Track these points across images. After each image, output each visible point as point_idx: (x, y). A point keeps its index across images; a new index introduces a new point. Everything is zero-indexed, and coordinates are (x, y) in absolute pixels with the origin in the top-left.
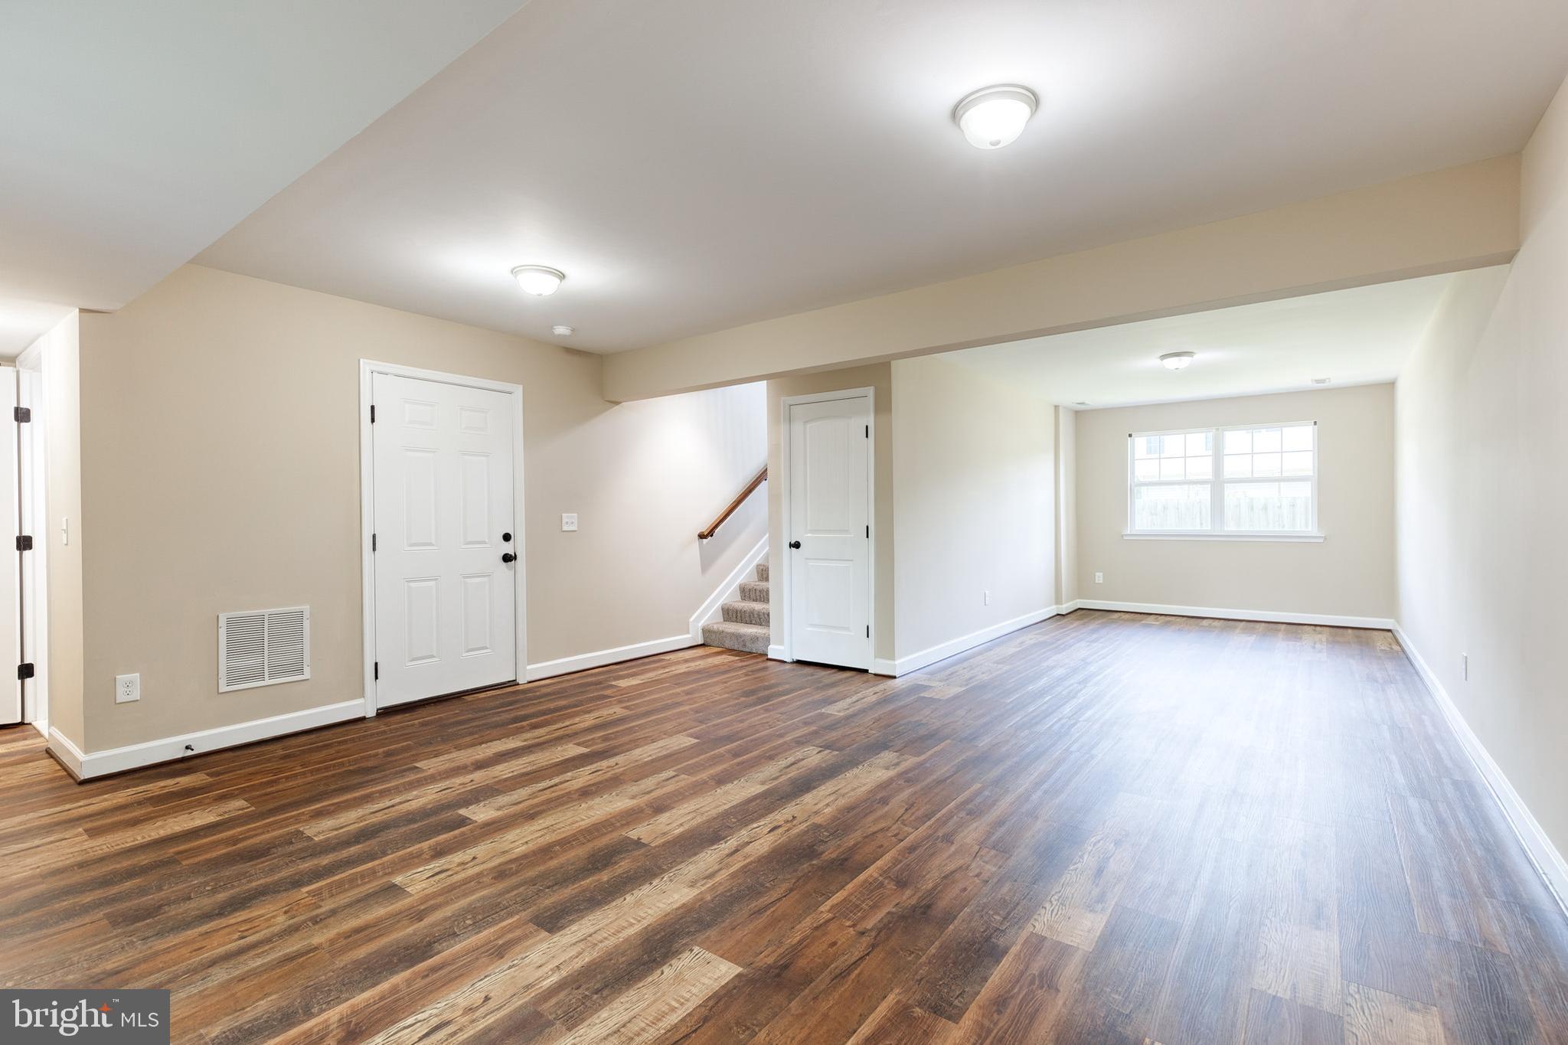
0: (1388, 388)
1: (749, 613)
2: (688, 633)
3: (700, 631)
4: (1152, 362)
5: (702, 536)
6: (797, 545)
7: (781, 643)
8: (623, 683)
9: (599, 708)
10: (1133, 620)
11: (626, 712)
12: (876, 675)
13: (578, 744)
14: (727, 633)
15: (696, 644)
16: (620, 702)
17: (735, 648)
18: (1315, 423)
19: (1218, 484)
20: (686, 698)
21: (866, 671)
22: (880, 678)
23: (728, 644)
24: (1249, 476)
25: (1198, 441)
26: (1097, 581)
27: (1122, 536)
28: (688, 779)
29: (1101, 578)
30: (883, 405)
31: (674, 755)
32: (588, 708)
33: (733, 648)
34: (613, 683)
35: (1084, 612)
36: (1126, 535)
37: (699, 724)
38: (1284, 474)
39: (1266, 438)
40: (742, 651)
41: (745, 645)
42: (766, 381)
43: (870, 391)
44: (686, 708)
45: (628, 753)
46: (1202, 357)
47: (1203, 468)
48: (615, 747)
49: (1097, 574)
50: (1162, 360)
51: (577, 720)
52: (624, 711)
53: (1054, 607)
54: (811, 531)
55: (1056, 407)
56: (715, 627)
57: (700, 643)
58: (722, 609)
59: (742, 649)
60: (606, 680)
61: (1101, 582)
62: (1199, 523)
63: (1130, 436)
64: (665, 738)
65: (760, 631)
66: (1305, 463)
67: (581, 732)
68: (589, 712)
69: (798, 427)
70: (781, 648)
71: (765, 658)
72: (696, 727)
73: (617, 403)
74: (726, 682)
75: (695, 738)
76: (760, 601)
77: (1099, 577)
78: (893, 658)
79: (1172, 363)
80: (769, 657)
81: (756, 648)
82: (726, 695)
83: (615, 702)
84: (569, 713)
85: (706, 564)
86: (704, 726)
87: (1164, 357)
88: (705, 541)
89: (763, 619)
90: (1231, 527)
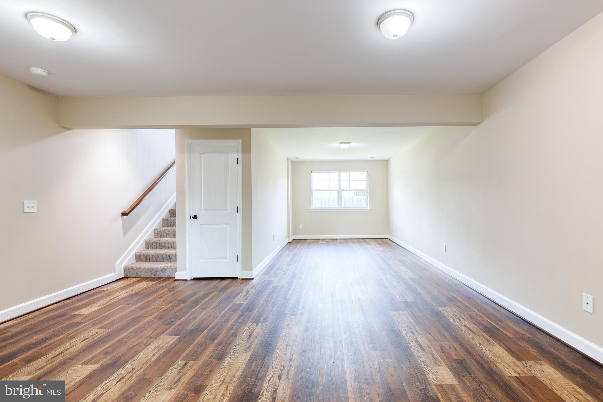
0: (386, 162)
1: (156, 256)
2: (115, 272)
3: (122, 270)
4: (336, 145)
5: (124, 214)
6: (195, 217)
7: (184, 269)
8: (86, 311)
9: (80, 333)
10: (316, 242)
11: (107, 331)
12: (243, 279)
13: (86, 363)
14: (143, 269)
15: (120, 278)
16: (94, 324)
17: (149, 277)
18: (368, 171)
19: (339, 191)
20: (144, 311)
21: (237, 278)
22: (246, 280)
23: (144, 275)
24: (349, 188)
25: (334, 175)
26: (300, 228)
27: (309, 210)
28: (196, 363)
29: (302, 227)
30: (246, 149)
31: (171, 350)
32: (69, 334)
33: (147, 276)
34: (76, 313)
35: (296, 240)
36: (311, 210)
37: (168, 326)
38: (351, 188)
39: (354, 175)
40: (155, 278)
41: (156, 274)
42: (175, 129)
43: (240, 142)
44: (150, 318)
45: (135, 358)
46: (352, 144)
47: (335, 185)
48: (120, 358)
49: (300, 225)
50: (340, 144)
51: (67, 345)
52: (103, 330)
53: (288, 239)
54: (204, 210)
55: (288, 159)
56: (134, 266)
57: (122, 277)
58: (135, 255)
59: (154, 277)
60: (68, 311)
61: (302, 228)
62: (334, 205)
63: (311, 172)
64: (152, 342)
65: (167, 265)
66: (364, 185)
67: (79, 353)
68: (73, 337)
69: (196, 156)
70: (185, 272)
71: (172, 280)
72: (169, 328)
73: (69, 129)
74: (161, 297)
75: (175, 335)
76: (162, 249)
77: (301, 226)
78: (251, 270)
79: (343, 146)
80: (176, 278)
81: (167, 274)
82: (169, 305)
83: (90, 326)
84: (54, 342)
85: (126, 230)
86: (173, 327)
87: (341, 143)
88: (125, 217)
89: (171, 258)
90: (343, 206)
